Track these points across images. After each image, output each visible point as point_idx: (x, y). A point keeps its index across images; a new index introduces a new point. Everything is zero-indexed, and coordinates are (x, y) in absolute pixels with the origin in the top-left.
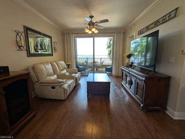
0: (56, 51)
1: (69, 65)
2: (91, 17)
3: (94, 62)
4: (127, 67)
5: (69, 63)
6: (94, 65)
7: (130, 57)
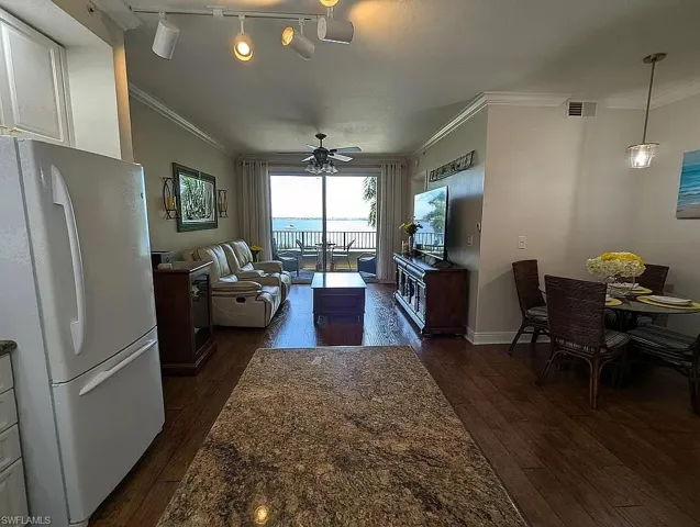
0: (223, 214)
1: (258, 252)
2: (321, 137)
3: (325, 244)
4: (407, 255)
5: (255, 248)
6: (325, 253)
7: (414, 232)
